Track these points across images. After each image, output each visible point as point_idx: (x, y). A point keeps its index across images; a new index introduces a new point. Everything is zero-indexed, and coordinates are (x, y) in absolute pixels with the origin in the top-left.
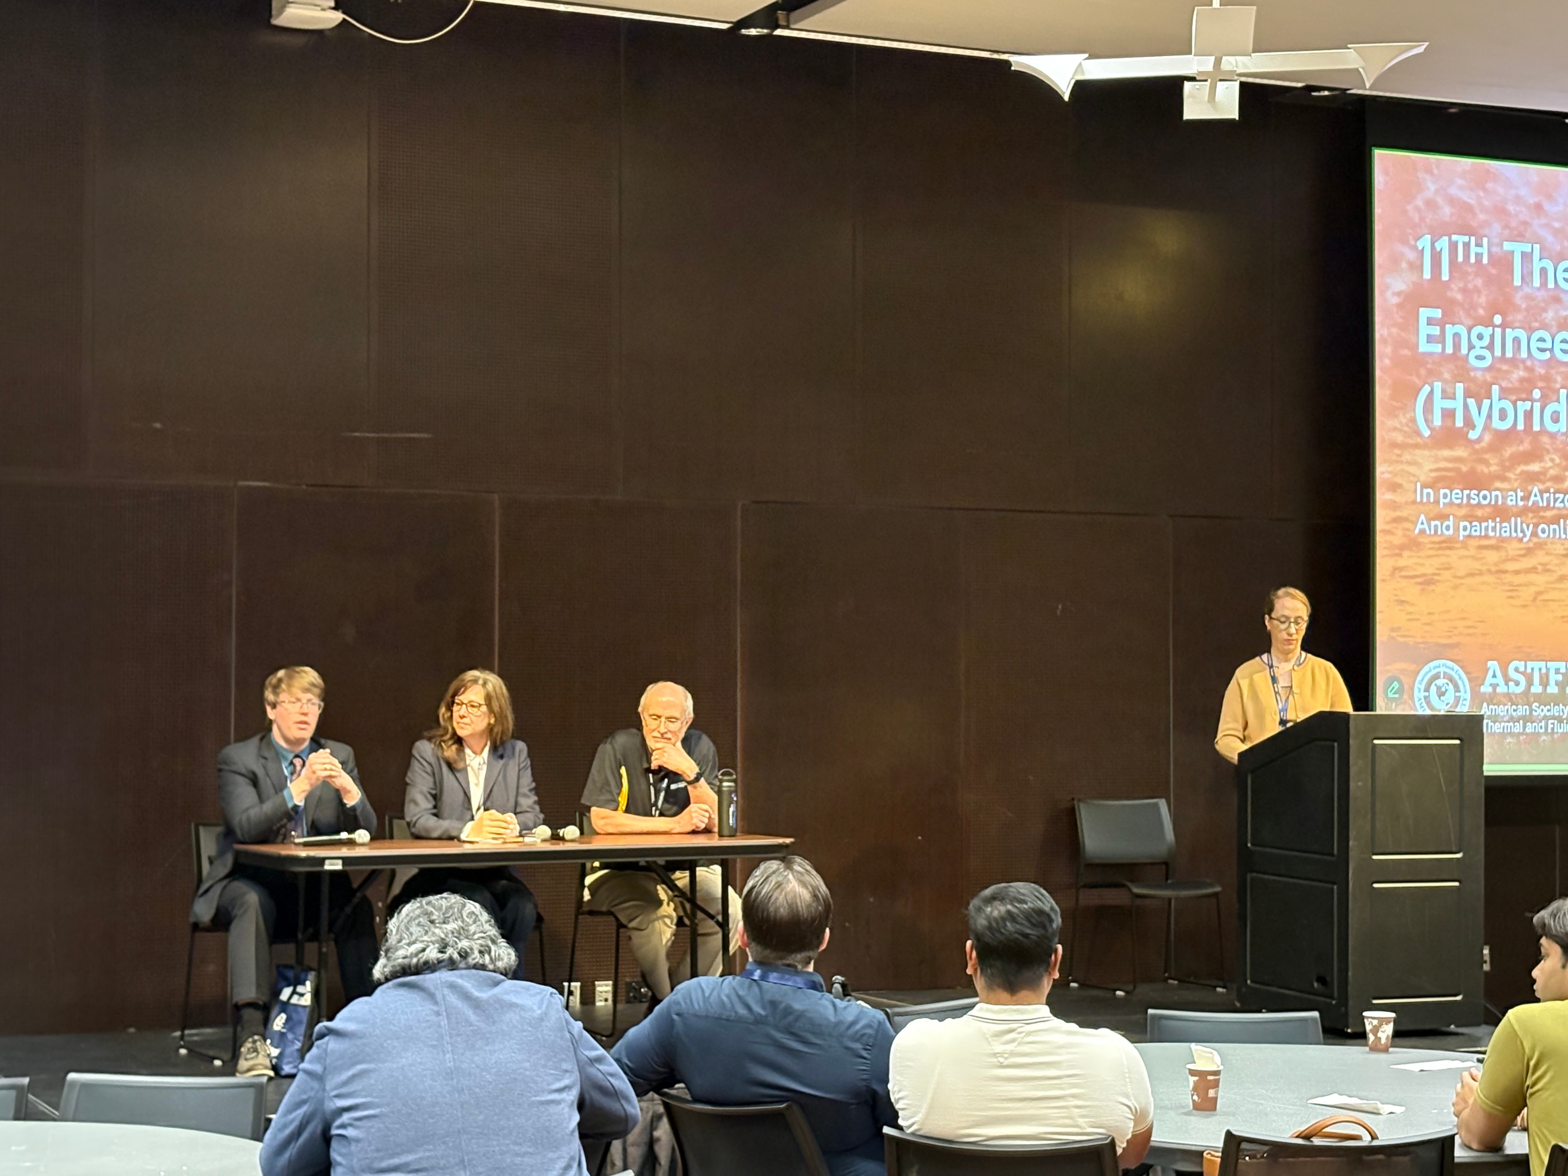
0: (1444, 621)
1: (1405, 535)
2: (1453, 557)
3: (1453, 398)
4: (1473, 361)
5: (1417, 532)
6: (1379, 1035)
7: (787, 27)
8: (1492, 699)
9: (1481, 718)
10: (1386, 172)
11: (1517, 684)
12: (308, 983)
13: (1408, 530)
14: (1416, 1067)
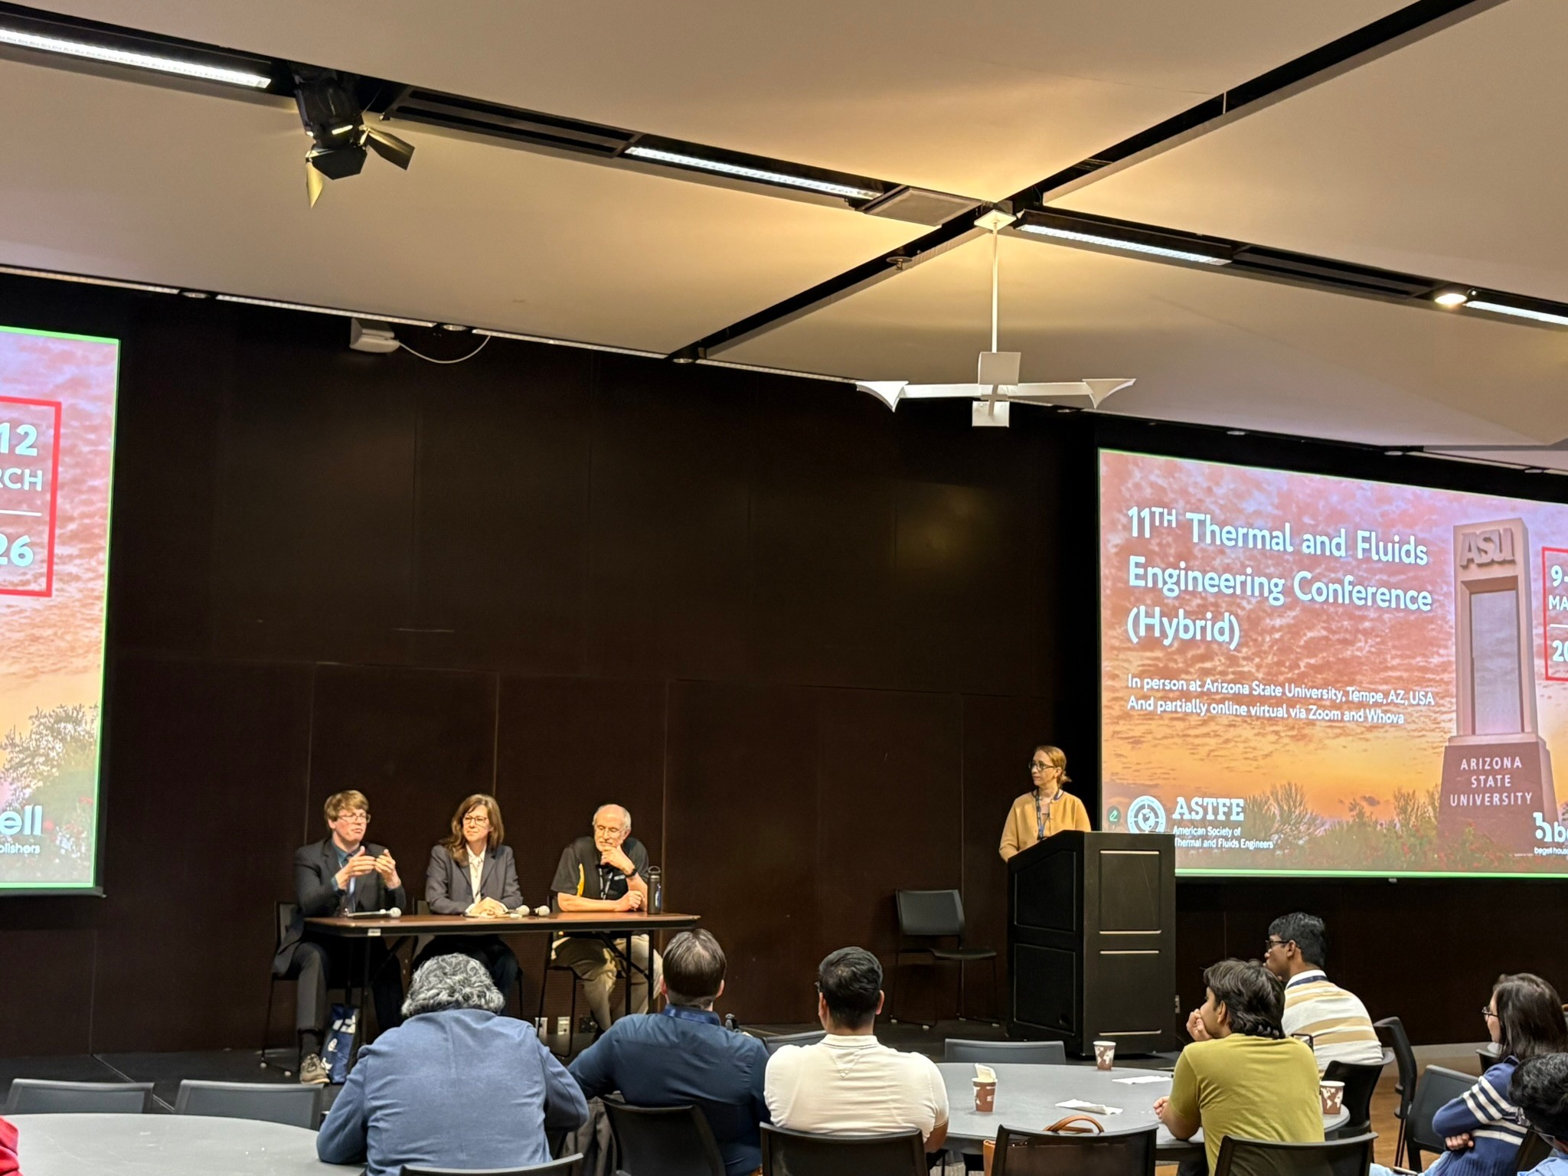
0: (1148, 769)
1: (1121, 710)
2: (1153, 725)
3: (1153, 617)
4: (1166, 592)
5: (1129, 707)
6: (1105, 1058)
7: (705, 358)
8: (1181, 823)
9: (1173, 837)
10: (1107, 464)
11: (1197, 813)
12: (354, 1019)
13: (1123, 706)
14: (1129, 1081)
